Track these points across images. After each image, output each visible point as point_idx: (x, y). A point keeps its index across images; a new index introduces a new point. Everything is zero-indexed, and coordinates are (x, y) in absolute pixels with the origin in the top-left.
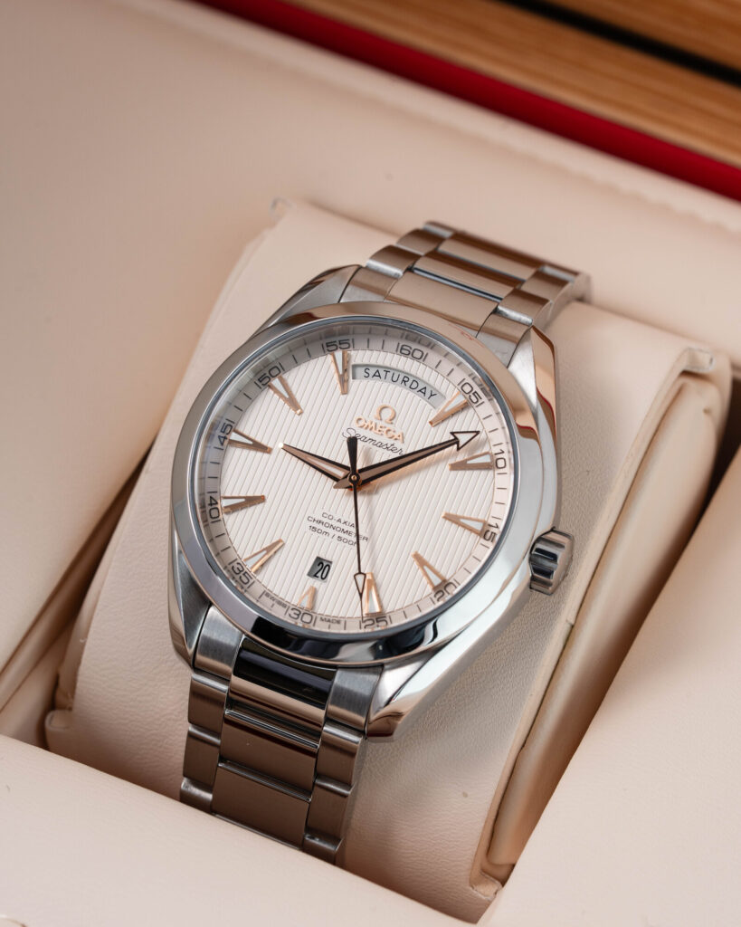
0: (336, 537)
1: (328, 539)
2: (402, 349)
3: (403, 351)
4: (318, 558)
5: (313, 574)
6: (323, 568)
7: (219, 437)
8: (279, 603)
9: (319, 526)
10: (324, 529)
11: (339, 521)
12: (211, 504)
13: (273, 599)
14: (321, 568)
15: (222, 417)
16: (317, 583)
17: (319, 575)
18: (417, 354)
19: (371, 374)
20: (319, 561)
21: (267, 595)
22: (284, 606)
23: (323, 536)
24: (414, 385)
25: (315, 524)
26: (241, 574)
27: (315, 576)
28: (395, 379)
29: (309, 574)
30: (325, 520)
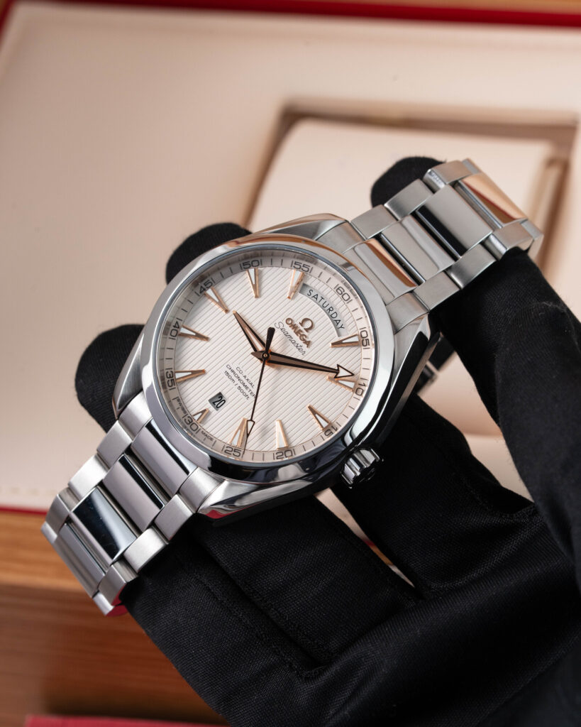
0: (238, 386)
1: (232, 385)
2: (338, 289)
3: (339, 291)
4: (220, 393)
5: (213, 401)
6: (221, 401)
7: (201, 287)
8: (183, 409)
9: (231, 374)
10: (234, 377)
11: (245, 377)
12: (174, 327)
13: (180, 404)
14: (218, 400)
15: (209, 275)
16: (212, 408)
17: (216, 404)
18: (346, 297)
19: (312, 295)
20: (220, 395)
21: (179, 400)
22: (185, 412)
23: (230, 381)
24: (334, 316)
25: (229, 371)
26: (170, 379)
27: (214, 403)
28: (325, 305)
29: (210, 401)
30: (237, 372)
